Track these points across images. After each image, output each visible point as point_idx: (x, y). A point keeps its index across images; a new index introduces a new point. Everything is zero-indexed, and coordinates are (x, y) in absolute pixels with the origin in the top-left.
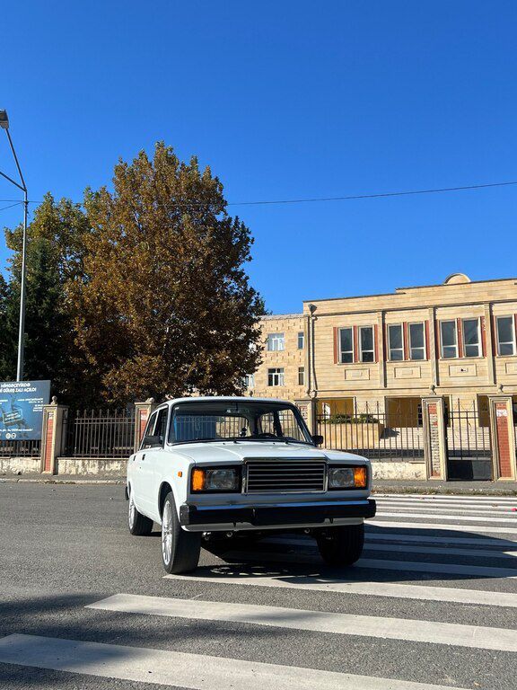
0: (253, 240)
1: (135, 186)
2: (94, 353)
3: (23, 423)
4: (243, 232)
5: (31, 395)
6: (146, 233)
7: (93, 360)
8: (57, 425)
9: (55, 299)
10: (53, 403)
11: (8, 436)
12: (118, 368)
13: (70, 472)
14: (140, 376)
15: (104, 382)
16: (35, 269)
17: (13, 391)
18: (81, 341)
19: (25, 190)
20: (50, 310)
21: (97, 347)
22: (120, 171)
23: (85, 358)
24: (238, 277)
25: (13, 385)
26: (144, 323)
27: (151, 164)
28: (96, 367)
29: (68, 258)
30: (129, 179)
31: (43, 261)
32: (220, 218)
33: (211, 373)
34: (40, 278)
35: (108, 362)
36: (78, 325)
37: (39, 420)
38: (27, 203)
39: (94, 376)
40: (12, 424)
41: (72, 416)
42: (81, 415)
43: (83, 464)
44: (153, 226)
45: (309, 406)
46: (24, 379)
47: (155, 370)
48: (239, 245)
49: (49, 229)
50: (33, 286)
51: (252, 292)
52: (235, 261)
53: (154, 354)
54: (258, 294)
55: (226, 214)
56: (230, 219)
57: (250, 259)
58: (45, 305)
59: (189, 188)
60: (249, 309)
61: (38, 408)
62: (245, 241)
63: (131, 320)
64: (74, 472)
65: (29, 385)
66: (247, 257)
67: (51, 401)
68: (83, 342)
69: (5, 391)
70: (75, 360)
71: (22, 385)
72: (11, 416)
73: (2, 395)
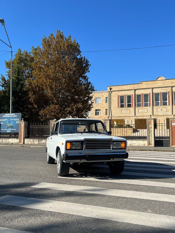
0: (90, 65)
1: (49, 46)
2: (36, 104)
3: (13, 127)
4: (87, 62)
5: (15, 118)
7: (36, 106)
8: (24, 128)
9: (22, 85)
10: (22, 121)
11: (8, 131)
12: (44, 109)
13: (29, 143)
14: (52, 112)
15: (40, 113)
16: (16, 75)
17: (9, 116)
18: (32, 100)
19: (11, 47)
20: (21, 89)
21: (37, 102)
22: (44, 40)
23: (33, 105)
24: (85, 78)
25: (9, 114)
26: (53, 94)
27: (55, 38)
28: (37, 109)
29: (27, 71)
30: (47, 43)
31: (18, 72)
32: (79, 57)
33: (76, 111)
34: (17, 78)
35: (41, 107)
36: (30, 94)
37: (18, 126)
38: (12, 52)
39: (36, 112)
40: (9, 127)
41: (29, 125)
42: (32, 125)
43: (33, 141)
44: (56, 60)
45: (108, 122)
46: (12, 112)
47: (57, 110)
48: (85, 67)
49: (20, 61)
50: (15, 81)
51: (90, 83)
52: (84, 72)
53: (56, 104)
54: (92, 84)
55: (81, 56)
56: (82, 57)
57: (89, 71)
58: (19, 87)
59: (68, 46)
60: (88, 89)
61: (17, 122)
62: (87, 65)
63: (48, 93)
64: (30, 143)
65: (14, 114)
66: (88, 71)
67: (22, 120)
68: (33, 100)
69: (6, 116)
70: (30, 106)
71: (12, 114)
72: (9, 125)
73: (5, 118)
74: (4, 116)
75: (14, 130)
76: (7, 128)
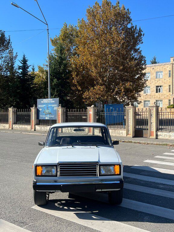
0: (144, 35)
1: (94, 16)
2: (80, 85)
3: (51, 114)
4: (140, 31)
5: (53, 104)
6: (99, 36)
7: (79, 88)
8: (61, 115)
9: (66, 65)
10: (60, 107)
11: (46, 118)
12: (88, 91)
13: (67, 132)
14: (97, 94)
15: (83, 96)
16: (58, 54)
17: (47, 102)
18: (75, 81)
19: (47, 25)
20: (64, 70)
21: (81, 83)
23: (77, 87)
24: (136, 51)
25: (47, 100)
26: (98, 73)
27: (100, 7)
28: (81, 91)
29: (74, 48)
30: (92, 14)
31: (61, 51)
32: (129, 26)
33: (124, 92)
34: (60, 57)
35: (85, 88)
36: (74, 74)
37: (56, 112)
38: (48, 30)
39: (80, 94)
40: (47, 114)
41: (67, 111)
42: (69, 111)
43: (71, 129)
44: (101, 32)
46: (51, 97)
47: (102, 91)
48: (138, 37)
49: (65, 37)
50: (58, 61)
51: (142, 56)
52: (135, 44)
53: (101, 85)
54: (145, 58)
55: (132, 24)
56: (134, 27)
57: (142, 43)
58: (62, 68)
59: (115, 15)
60: (140, 63)
61: (55, 108)
62: (140, 35)
63: (94, 72)
64: (68, 132)
65: (52, 100)
66: (141, 42)
67: (59, 106)
68: (76, 81)
69: (45, 102)
70: (73, 88)
71: (50, 100)
72: (47, 111)
73: (43, 104)
74: (42, 102)
75: (52, 117)
76: (46, 114)
